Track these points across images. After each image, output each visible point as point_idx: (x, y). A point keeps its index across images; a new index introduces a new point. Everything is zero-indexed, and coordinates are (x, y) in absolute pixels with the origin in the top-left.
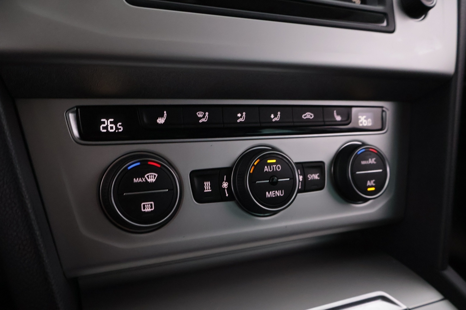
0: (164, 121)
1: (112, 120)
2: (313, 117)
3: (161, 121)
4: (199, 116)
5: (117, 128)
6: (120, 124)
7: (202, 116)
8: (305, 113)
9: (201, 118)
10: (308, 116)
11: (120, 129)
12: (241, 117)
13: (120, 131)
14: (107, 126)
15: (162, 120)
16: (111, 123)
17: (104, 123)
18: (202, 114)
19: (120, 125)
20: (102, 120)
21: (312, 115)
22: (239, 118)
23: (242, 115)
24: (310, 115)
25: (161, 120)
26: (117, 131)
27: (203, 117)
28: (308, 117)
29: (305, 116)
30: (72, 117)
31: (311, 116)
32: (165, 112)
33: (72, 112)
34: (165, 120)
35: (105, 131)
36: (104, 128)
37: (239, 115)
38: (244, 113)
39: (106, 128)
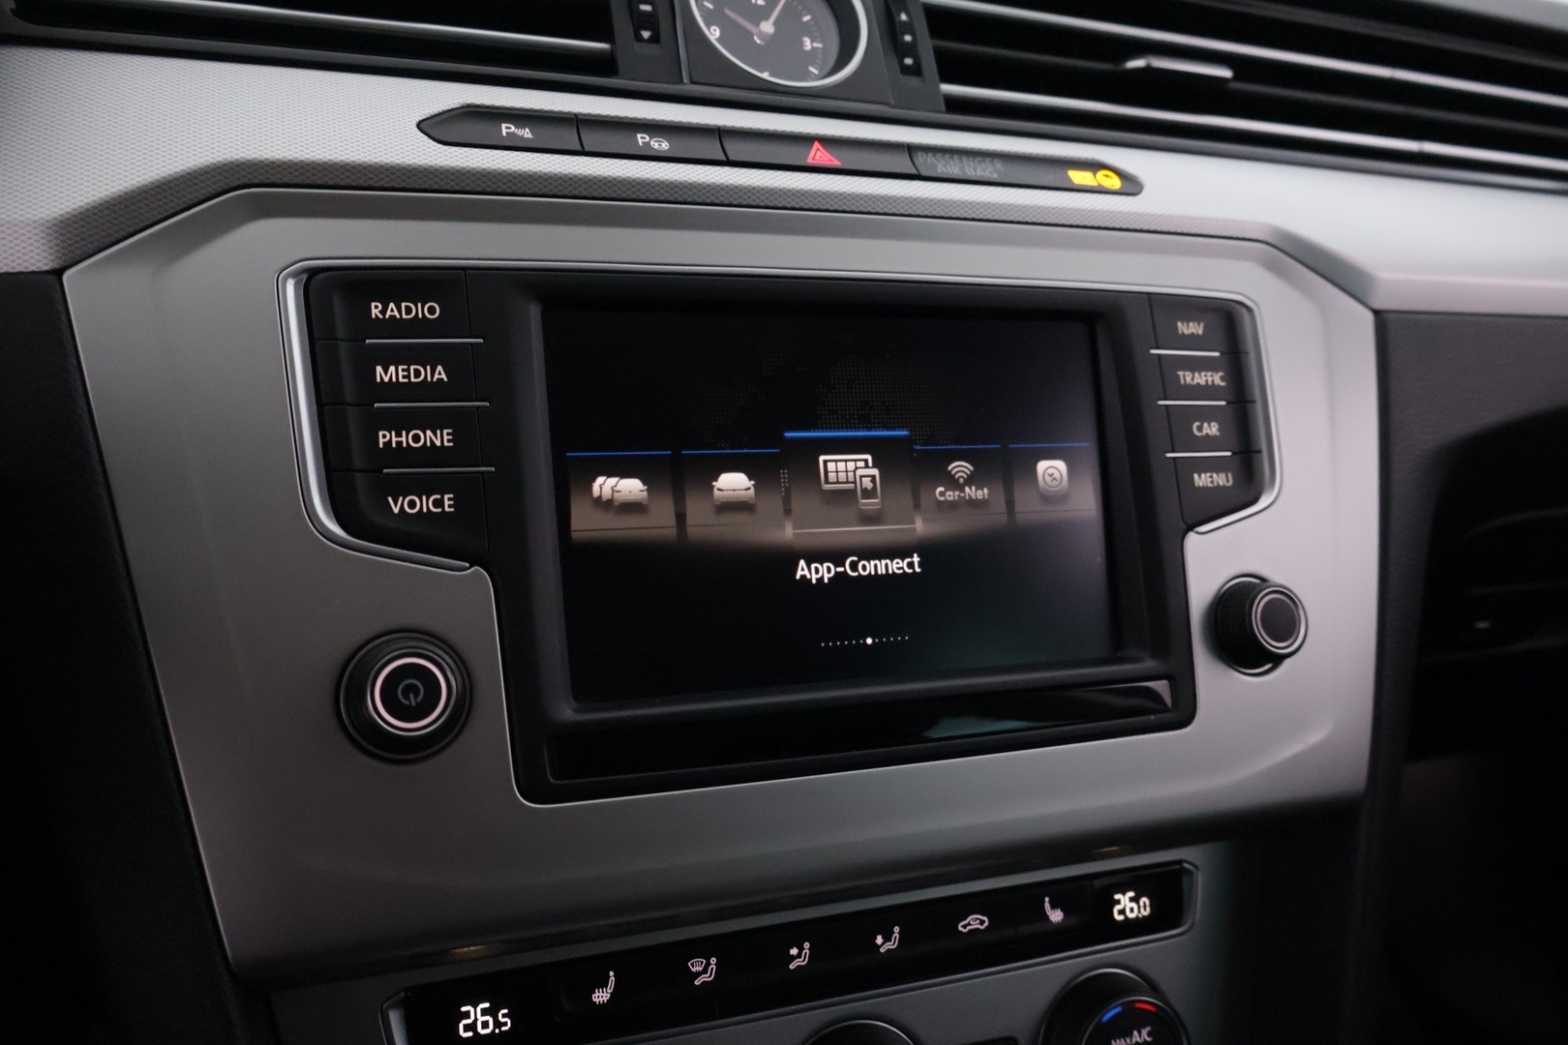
0: (609, 995)
1: (487, 1005)
2: (986, 924)
3: (601, 996)
4: (694, 970)
5: (498, 1024)
6: (505, 1011)
7: (701, 969)
8: (965, 919)
9: (698, 974)
10: (975, 922)
11: (505, 1024)
12: (799, 956)
13: (503, 1029)
14: (476, 1020)
15: (605, 994)
16: (484, 1012)
17: (467, 1015)
18: (702, 963)
19: (504, 1016)
20: (463, 1009)
21: (985, 919)
22: (793, 958)
23: (801, 949)
24: (978, 921)
25: (601, 994)
26: (497, 1031)
27: (705, 971)
28: (976, 925)
29: (964, 927)
30: (395, 1019)
31: (982, 922)
32: (611, 974)
33: (395, 1006)
34: (611, 993)
35: (470, 1034)
36: (467, 1028)
37: (794, 951)
38: (807, 945)
39: (472, 1027)
